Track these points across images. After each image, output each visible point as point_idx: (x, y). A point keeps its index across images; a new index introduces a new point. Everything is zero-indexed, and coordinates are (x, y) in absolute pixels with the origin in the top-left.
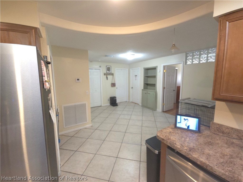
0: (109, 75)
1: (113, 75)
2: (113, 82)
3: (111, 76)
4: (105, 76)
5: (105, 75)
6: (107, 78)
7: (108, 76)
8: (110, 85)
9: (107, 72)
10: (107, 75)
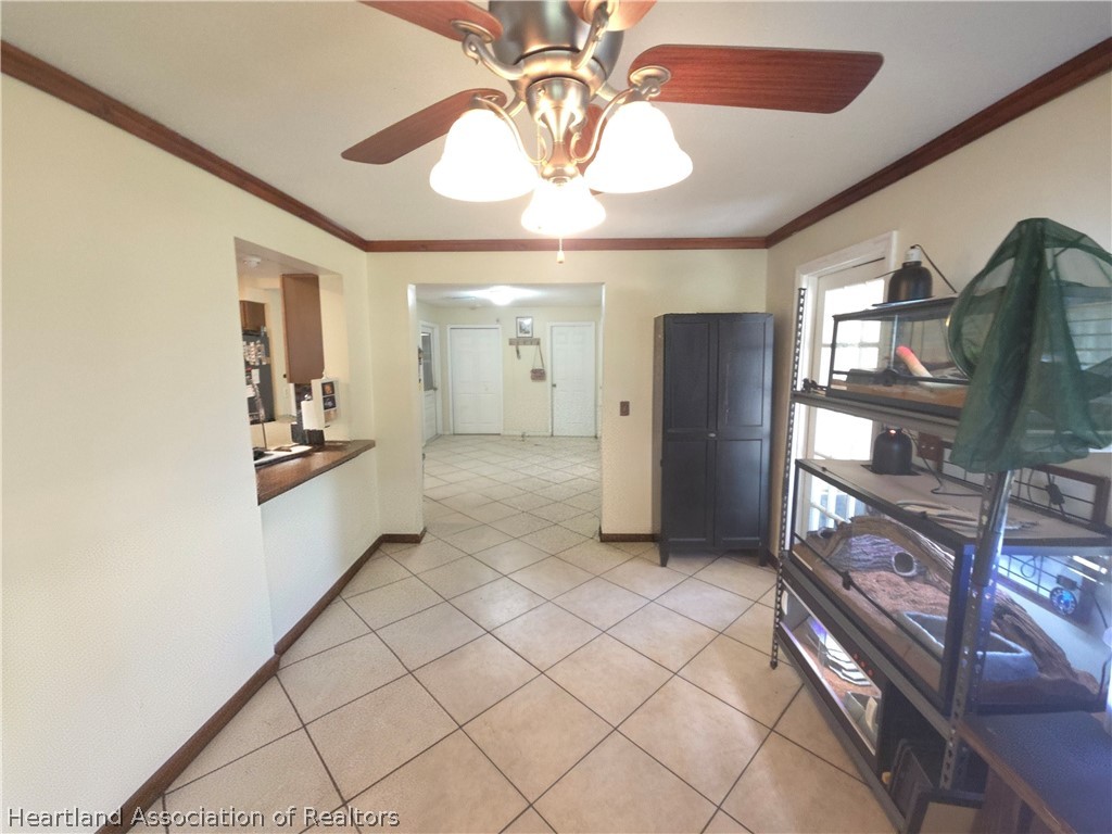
0: (525, 343)
1: (538, 344)
2: (539, 366)
3: (532, 348)
4: (514, 347)
5: (511, 344)
6: (518, 352)
7: (521, 348)
8: (529, 375)
9: (520, 335)
10: (518, 344)
